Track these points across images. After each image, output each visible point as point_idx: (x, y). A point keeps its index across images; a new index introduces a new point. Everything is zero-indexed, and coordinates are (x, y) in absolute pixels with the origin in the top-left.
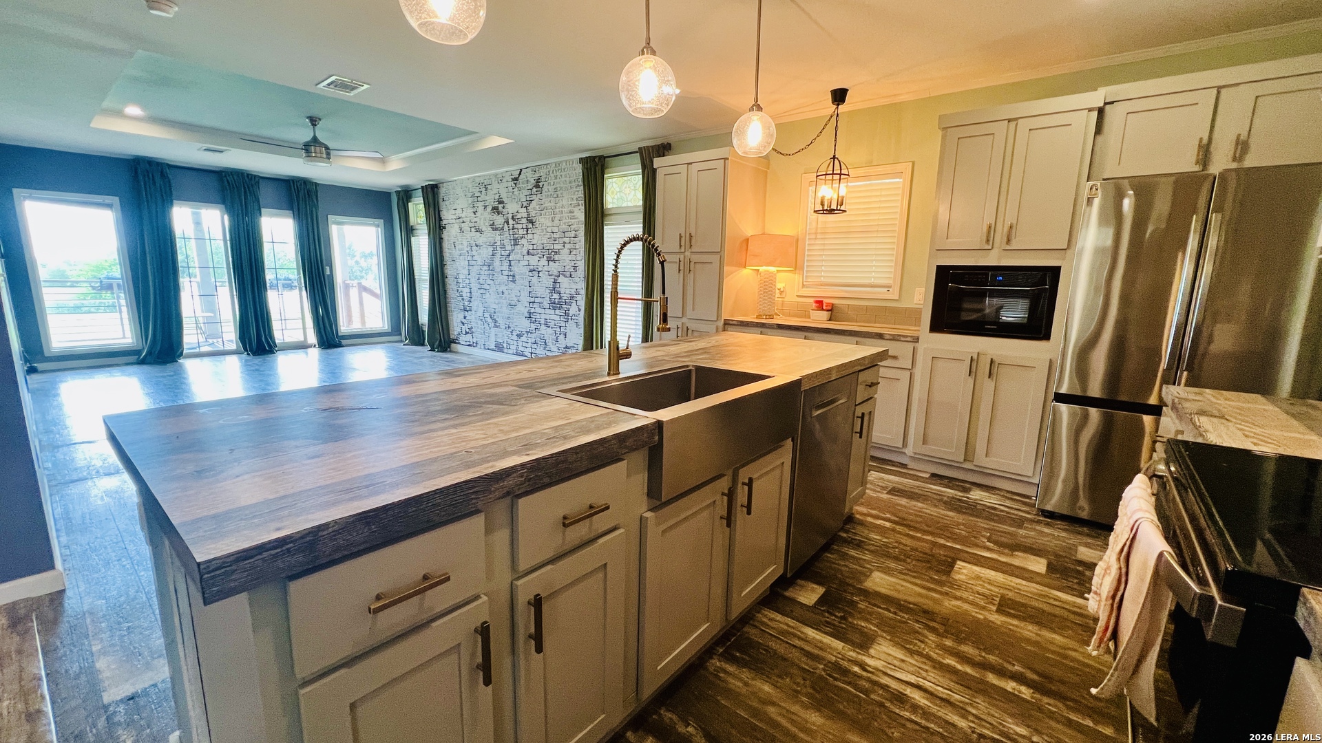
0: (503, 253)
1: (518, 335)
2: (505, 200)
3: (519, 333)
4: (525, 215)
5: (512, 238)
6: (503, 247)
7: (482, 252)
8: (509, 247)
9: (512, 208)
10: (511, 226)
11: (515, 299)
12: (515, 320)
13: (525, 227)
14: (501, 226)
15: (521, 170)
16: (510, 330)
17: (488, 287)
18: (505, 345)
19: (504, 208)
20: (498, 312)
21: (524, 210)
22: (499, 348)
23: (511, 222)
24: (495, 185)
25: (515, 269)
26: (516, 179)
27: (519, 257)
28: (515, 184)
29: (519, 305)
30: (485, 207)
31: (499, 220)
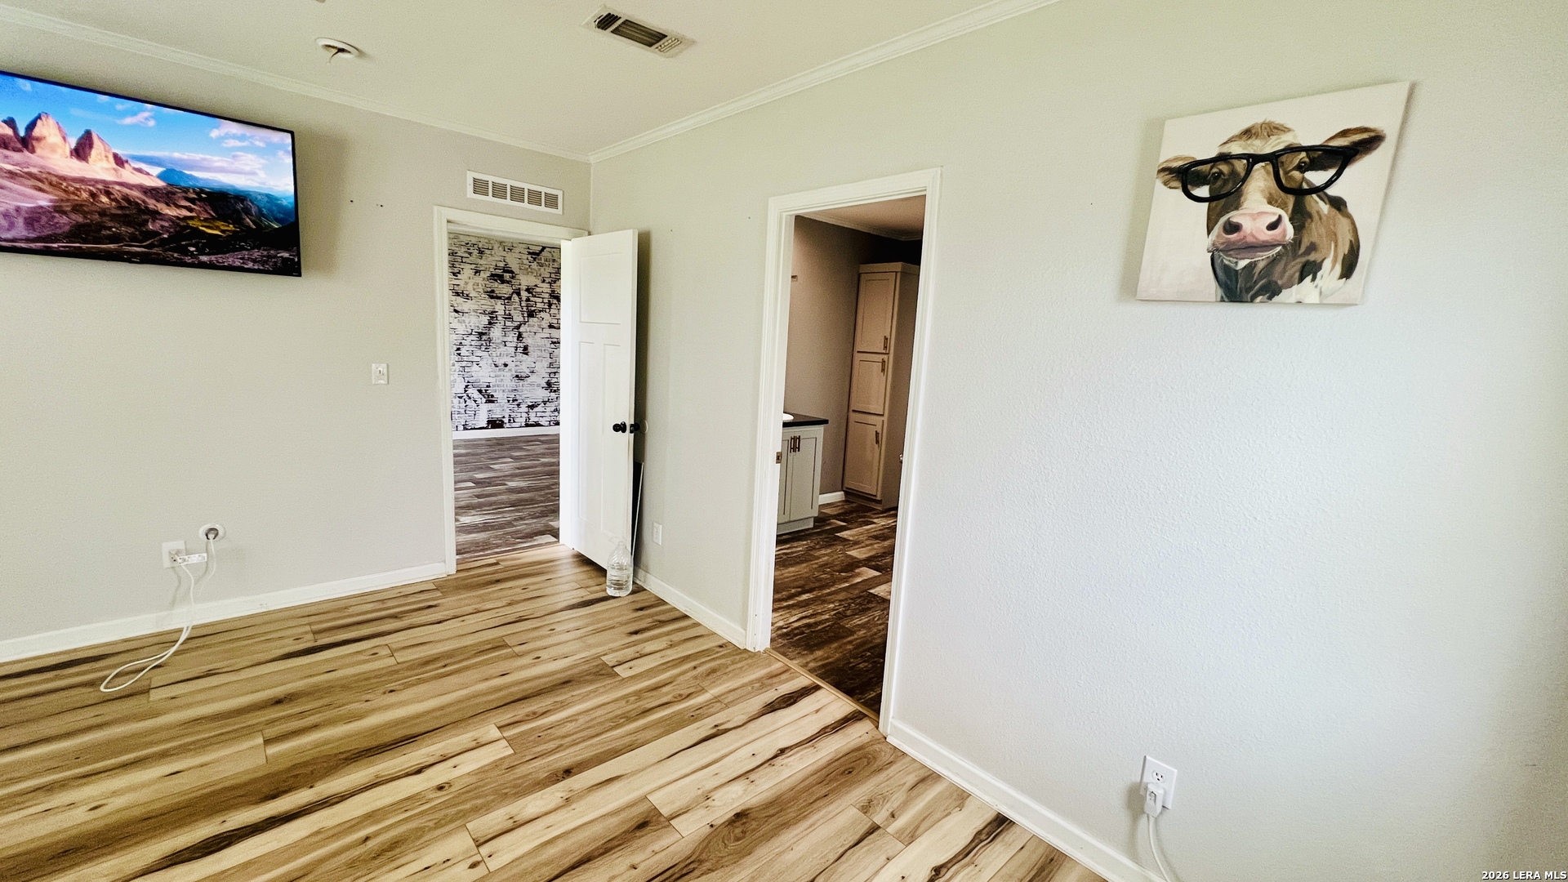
0: (508, 324)
1: (529, 407)
2: (514, 266)
3: (531, 404)
4: (549, 291)
5: (525, 309)
6: (509, 317)
7: (467, 320)
8: (518, 317)
9: (525, 281)
10: (524, 298)
11: (527, 371)
12: (526, 392)
13: (546, 301)
14: (506, 296)
15: (544, 248)
16: (516, 403)
17: (478, 359)
18: (506, 420)
19: (513, 277)
20: (494, 386)
21: (548, 286)
22: (495, 424)
23: (524, 294)
24: (499, 253)
25: (528, 340)
26: (538, 254)
27: (535, 329)
28: (535, 259)
29: (533, 378)
30: (477, 272)
31: (504, 290)
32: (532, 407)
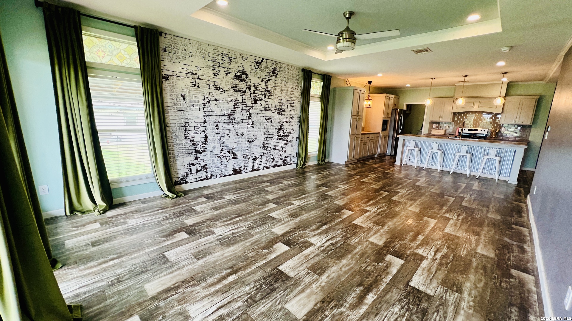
0: (244, 108)
1: (254, 159)
2: (248, 71)
3: (255, 157)
4: (265, 87)
5: (253, 99)
6: (244, 104)
7: (222, 106)
8: (249, 104)
9: (253, 80)
10: (252, 92)
11: (253, 137)
12: (252, 150)
13: (263, 93)
14: (243, 90)
15: (263, 59)
16: (247, 158)
17: (228, 131)
18: (242, 169)
19: (247, 78)
20: (236, 148)
21: (264, 84)
22: (237, 171)
23: (252, 89)
24: (240, 61)
25: (254, 118)
26: (260, 63)
27: (258, 111)
28: (258, 66)
29: (256, 142)
30: (228, 73)
31: (242, 86)
32: (255, 159)
